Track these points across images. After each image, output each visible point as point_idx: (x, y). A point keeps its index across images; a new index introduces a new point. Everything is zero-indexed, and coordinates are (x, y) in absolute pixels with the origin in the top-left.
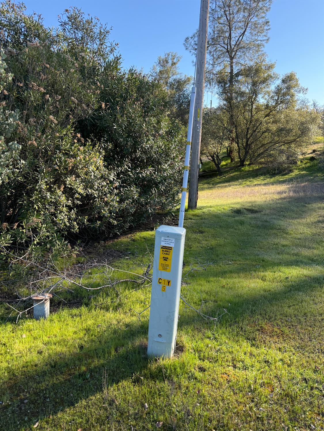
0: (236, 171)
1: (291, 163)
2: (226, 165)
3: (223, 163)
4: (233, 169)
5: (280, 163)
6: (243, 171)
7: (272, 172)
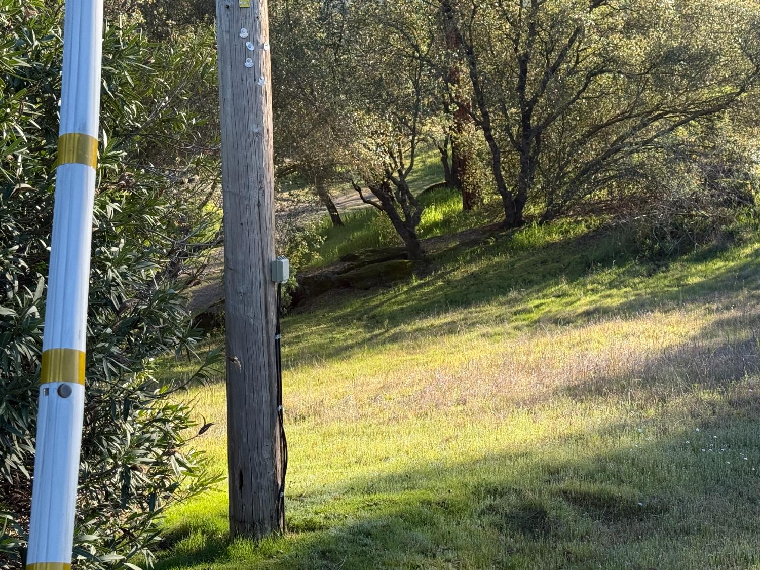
0: (491, 251)
1: (728, 203)
2: (446, 223)
3: (432, 215)
4: (475, 242)
5: (678, 204)
6: (522, 247)
7: (651, 248)
